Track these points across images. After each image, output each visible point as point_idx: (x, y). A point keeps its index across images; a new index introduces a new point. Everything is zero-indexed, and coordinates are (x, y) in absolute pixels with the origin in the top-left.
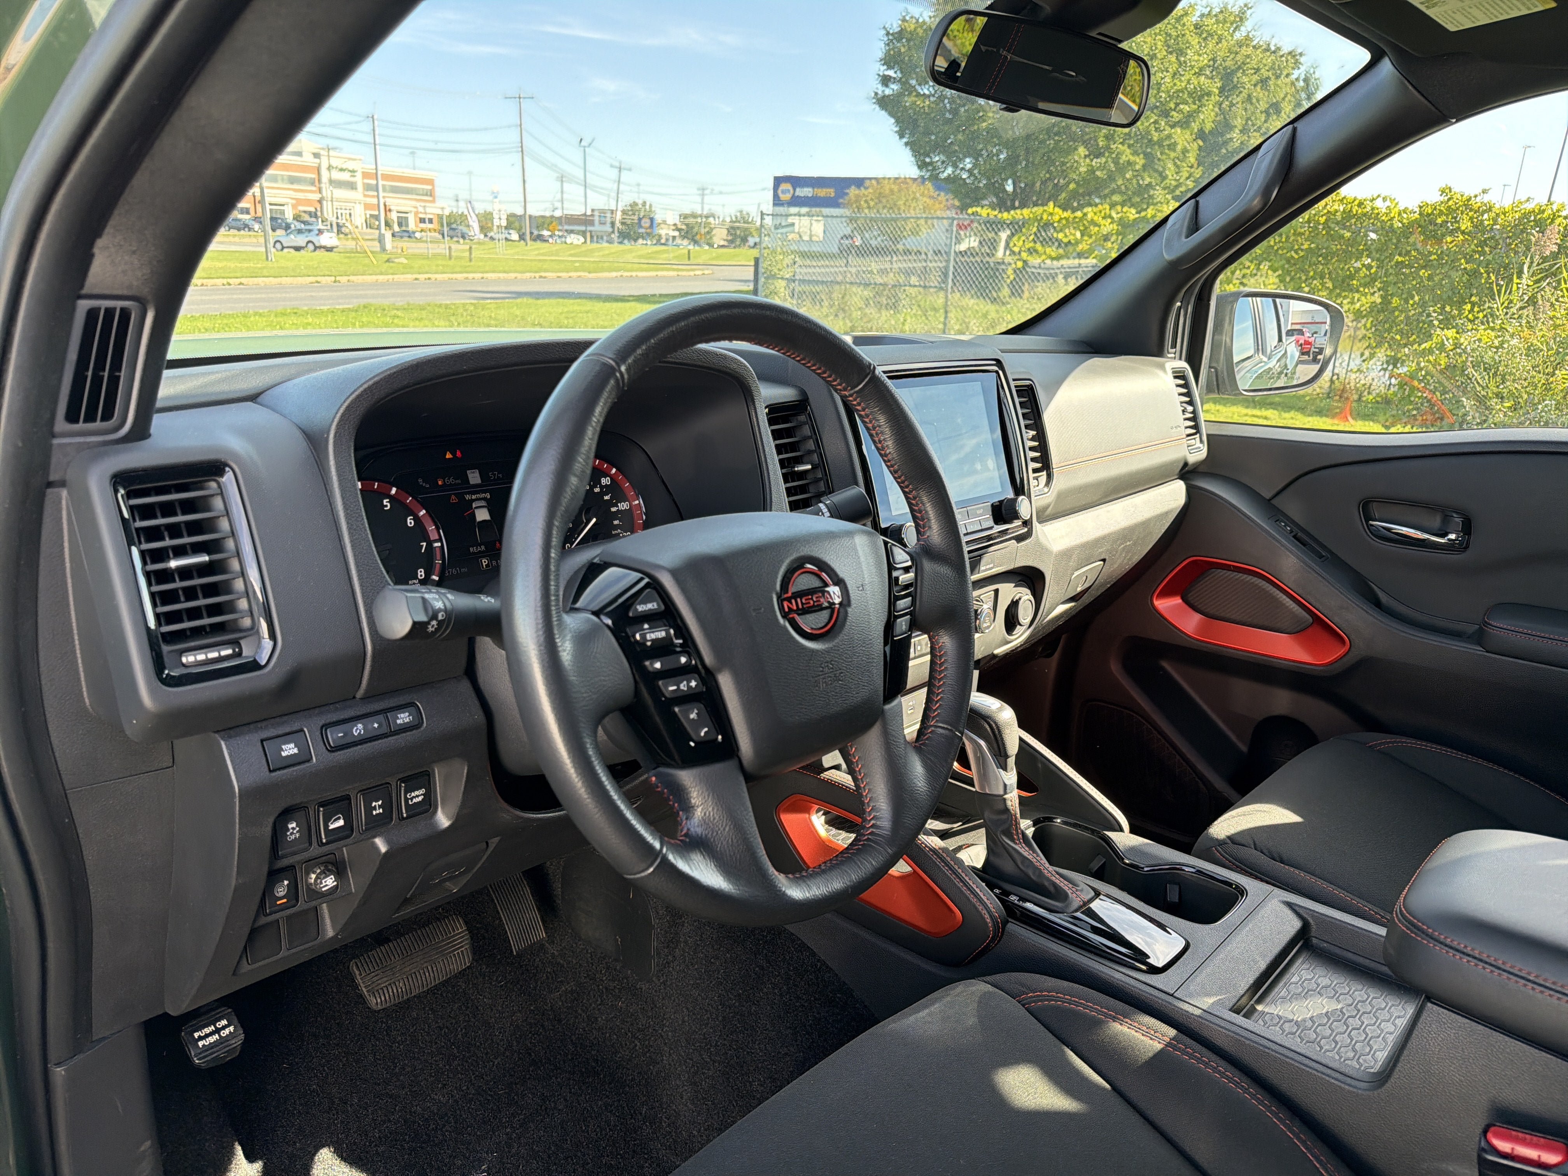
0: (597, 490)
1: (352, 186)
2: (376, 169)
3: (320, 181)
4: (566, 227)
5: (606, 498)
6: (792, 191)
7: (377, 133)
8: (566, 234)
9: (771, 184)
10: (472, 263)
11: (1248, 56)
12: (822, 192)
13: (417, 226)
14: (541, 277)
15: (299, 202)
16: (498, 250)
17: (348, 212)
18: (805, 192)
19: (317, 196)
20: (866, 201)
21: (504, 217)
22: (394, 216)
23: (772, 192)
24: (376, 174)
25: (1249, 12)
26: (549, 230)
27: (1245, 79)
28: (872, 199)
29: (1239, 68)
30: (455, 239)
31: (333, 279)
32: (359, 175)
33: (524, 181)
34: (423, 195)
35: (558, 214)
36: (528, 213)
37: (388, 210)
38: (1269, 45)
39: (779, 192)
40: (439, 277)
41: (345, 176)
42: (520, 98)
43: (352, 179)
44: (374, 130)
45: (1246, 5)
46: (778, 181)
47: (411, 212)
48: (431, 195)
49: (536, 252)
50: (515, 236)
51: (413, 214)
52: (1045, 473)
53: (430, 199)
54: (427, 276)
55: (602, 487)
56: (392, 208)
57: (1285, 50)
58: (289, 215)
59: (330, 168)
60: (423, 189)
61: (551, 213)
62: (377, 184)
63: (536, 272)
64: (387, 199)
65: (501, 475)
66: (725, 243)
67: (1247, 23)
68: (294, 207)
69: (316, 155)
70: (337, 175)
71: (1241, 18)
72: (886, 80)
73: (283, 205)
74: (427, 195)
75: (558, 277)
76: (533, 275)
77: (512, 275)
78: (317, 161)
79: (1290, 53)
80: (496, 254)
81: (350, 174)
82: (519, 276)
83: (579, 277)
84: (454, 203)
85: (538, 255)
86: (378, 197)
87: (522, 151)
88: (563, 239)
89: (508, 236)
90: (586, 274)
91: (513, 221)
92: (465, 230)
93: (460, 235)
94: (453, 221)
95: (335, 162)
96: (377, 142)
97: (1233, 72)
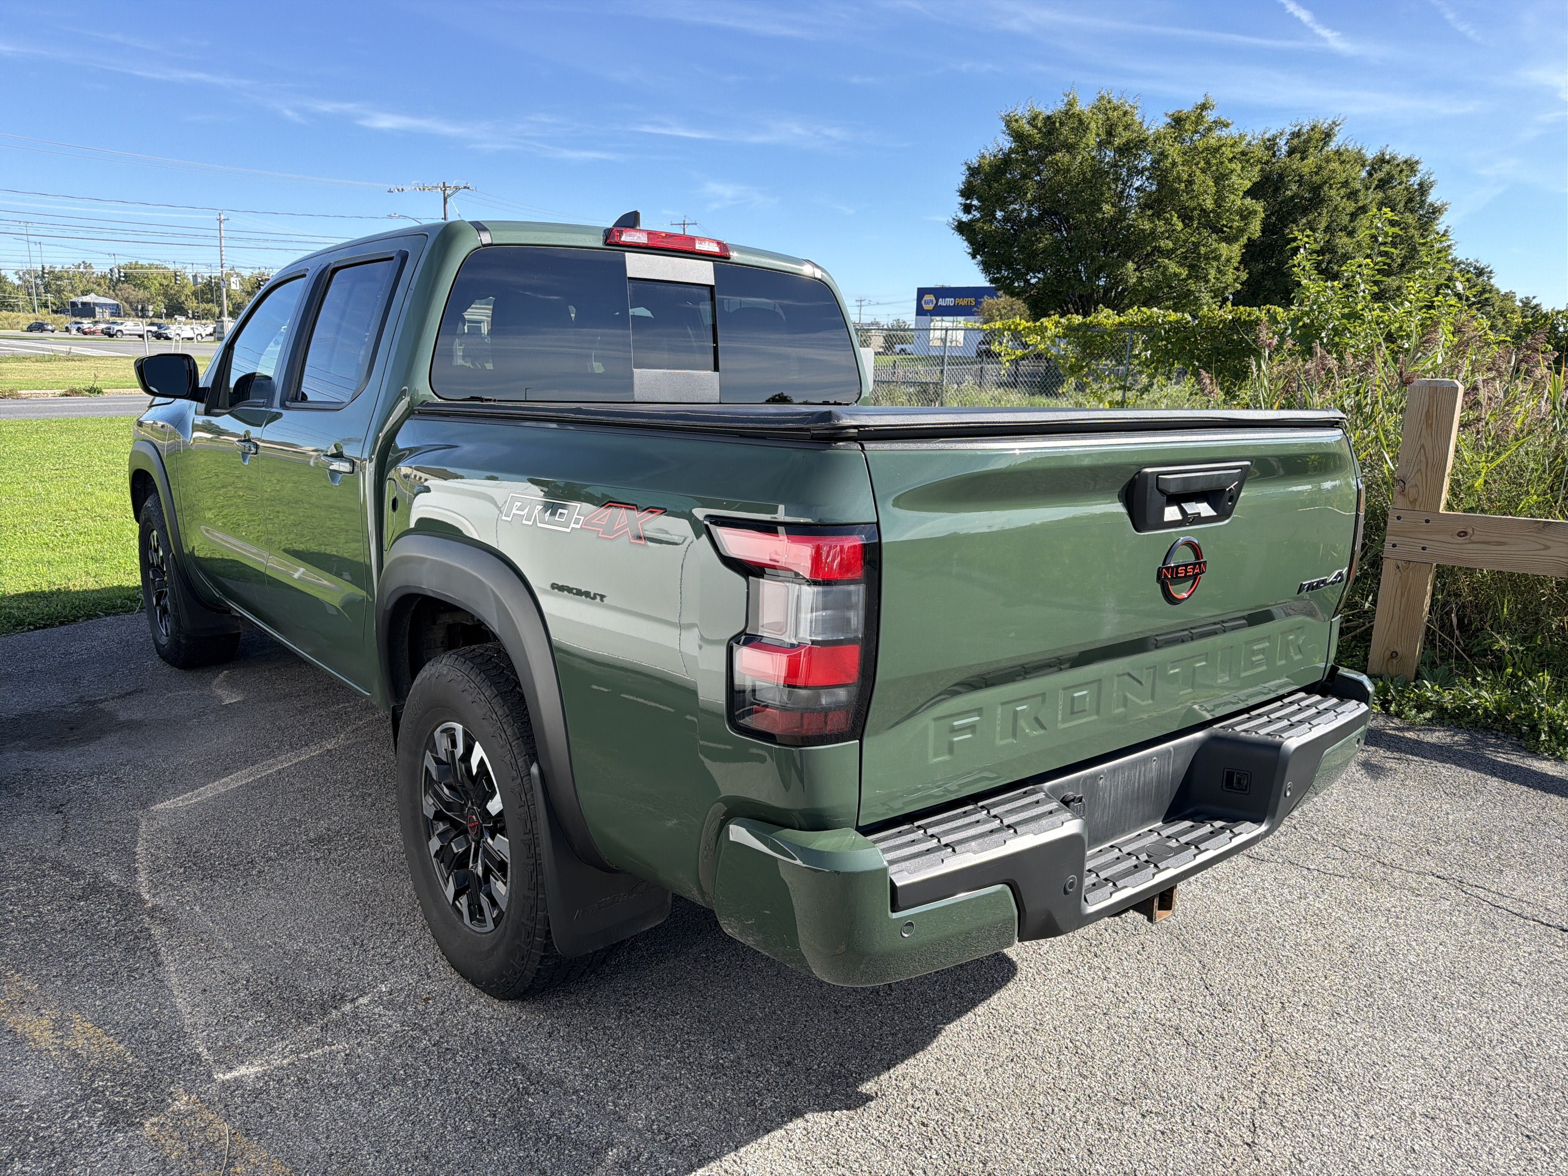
6: (935, 302)
9: (915, 296)
11: (1334, 171)
12: (963, 302)
18: (949, 301)
20: (998, 310)
23: (915, 303)
25: (1337, 128)
27: (1333, 193)
28: (1004, 308)
29: (1325, 183)
38: (1383, 154)
39: (923, 302)
45: (1334, 123)
46: (922, 292)
57: (1401, 158)
66: (881, 350)
67: (1335, 139)
71: (1328, 136)
72: (967, 209)
79: (1406, 162)
97: (1320, 187)
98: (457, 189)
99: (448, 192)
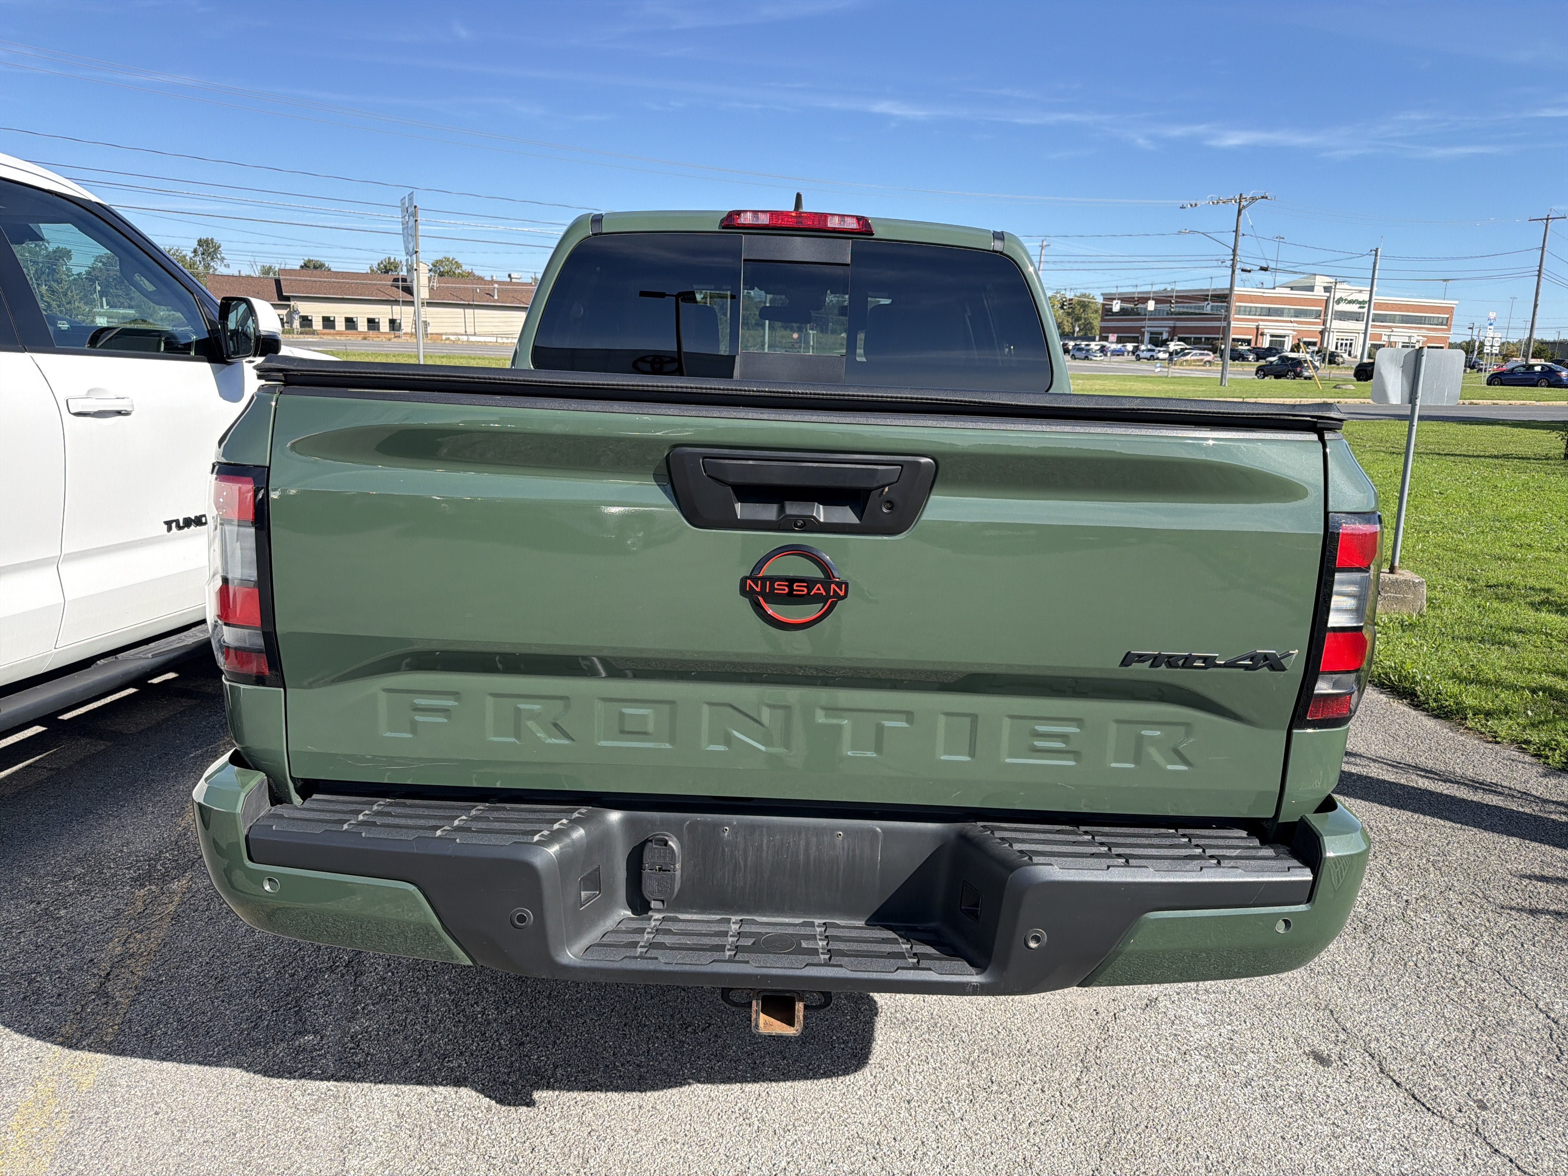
1: (1358, 317)
2: (1372, 299)
3: (1326, 313)
15: (1301, 333)
17: (1348, 342)
19: (1320, 328)
21: (1499, 344)
24: (1370, 303)
33: (1536, 306)
34: (1437, 324)
41: (1351, 308)
42: (1547, 219)
43: (1361, 310)
48: (1446, 324)
53: (1445, 327)
58: (1288, 346)
59: (1339, 300)
60: (1438, 318)
68: (1295, 338)
69: (1328, 289)
70: (1344, 307)
73: (1284, 337)
74: (1441, 324)
78: (1327, 294)
81: (1358, 305)
87: (1539, 276)
95: (1343, 295)
96: (1375, 276)
98: (1253, 199)
99: (1244, 203)
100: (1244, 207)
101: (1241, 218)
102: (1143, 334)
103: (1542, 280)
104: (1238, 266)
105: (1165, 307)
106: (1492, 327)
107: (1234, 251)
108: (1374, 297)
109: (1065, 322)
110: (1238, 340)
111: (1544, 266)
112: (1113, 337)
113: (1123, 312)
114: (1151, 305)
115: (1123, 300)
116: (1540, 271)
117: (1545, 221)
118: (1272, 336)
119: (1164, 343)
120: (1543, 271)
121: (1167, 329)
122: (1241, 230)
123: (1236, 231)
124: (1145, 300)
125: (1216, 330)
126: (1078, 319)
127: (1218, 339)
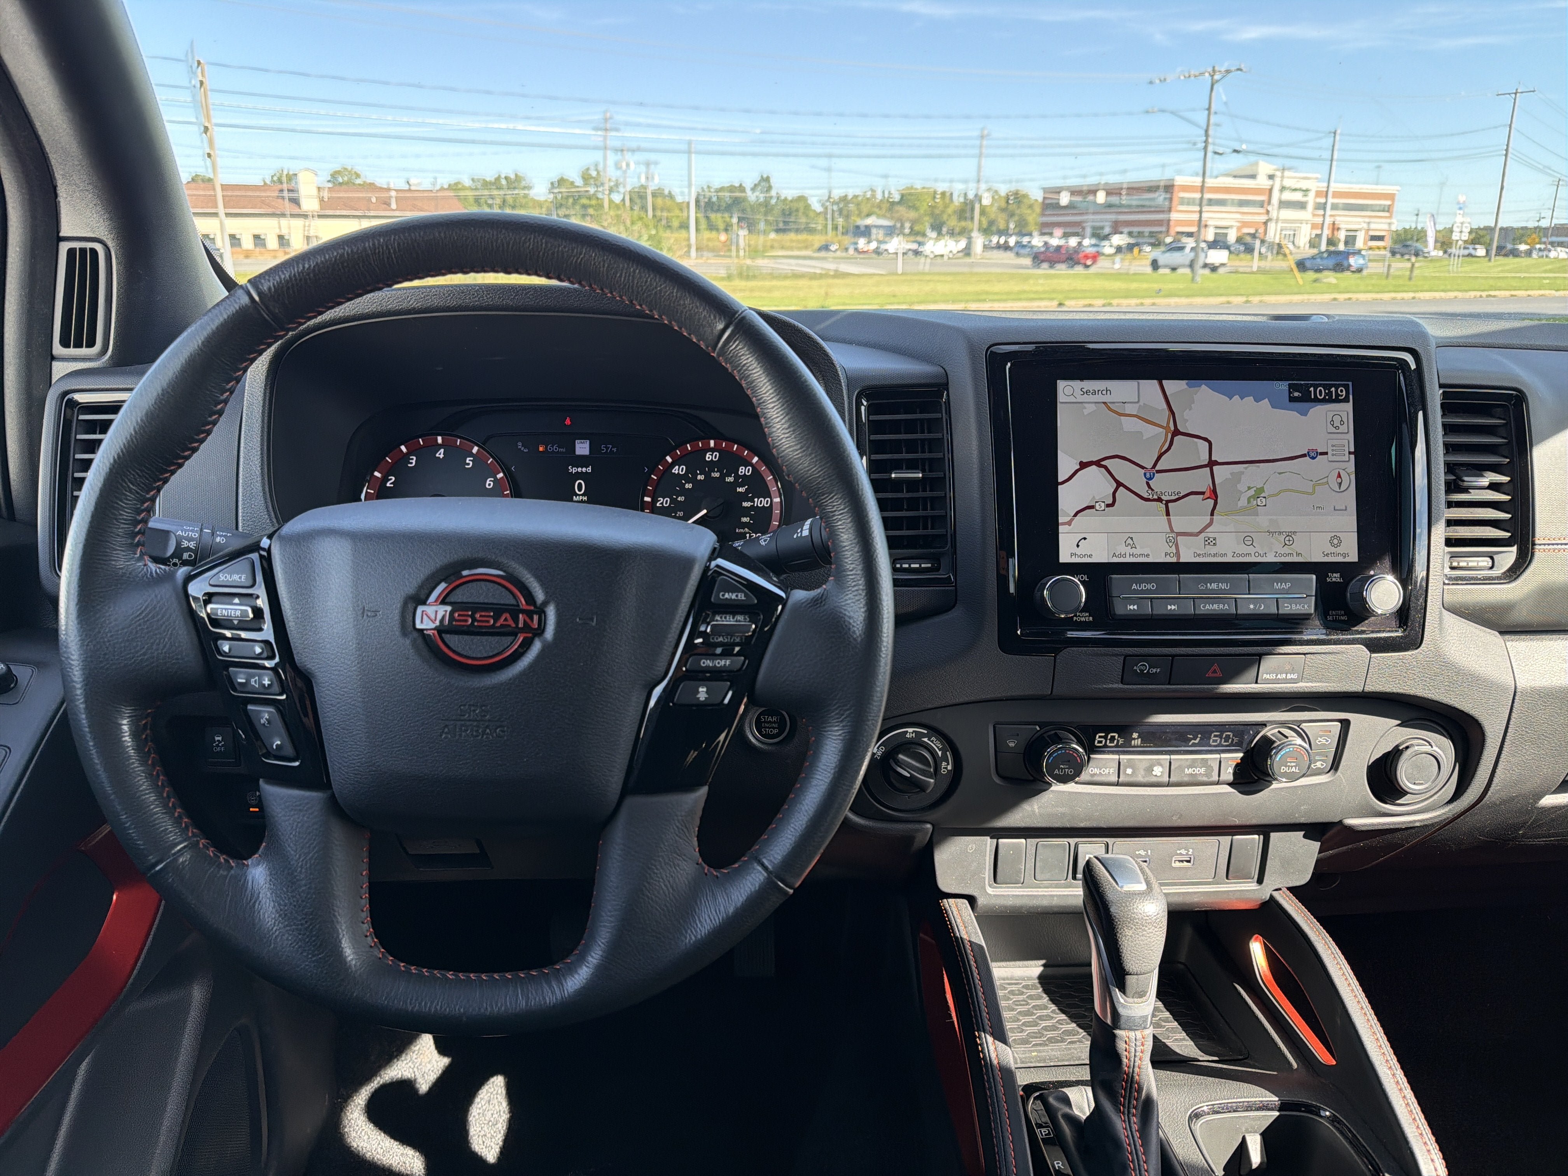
0: (730, 479)
1: (1302, 206)
2: (1328, 187)
3: (1269, 203)
4: (1554, 239)
5: (740, 490)
7: (1336, 147)
8: (1549, 247)
10: (1412, 283)
13: (1365, 243)
14: (1490, 296)
15: (1245, 224)
16: (1451, 268)
17: (1292, 233)
19: (1264, 218)
21: (1466, 230)
22: (1342, 235)
24: (1327, 192)
26: (1527, 244)
30: (1407, 257)
31: (1244, 299)
32: (1312, 195)
33: (1502, 188)
34: (1379, 211)
35: (1545, 223)
36: (1499, 225)
37: (1335, 228)
40: (1362, 297)
41: (1297, 197)
42: (1516, 94)
43: (1304, 199)
44: (1333, 146)
47: (1360, 230)
48: (1388, 211)
49: (1500, 269)
50: (1481, 251)
51: (1363, 232)
52: (1514, 549)
53: (1387, 214)
54: (1347, 296)
55: (737, 477)
56: (1342, 226)
58: (1232, 237)
59: (1283, 189)
60: (1380, 205)
61: (1536, 224)
62: (1325, 203)
63: (1483, 291)
64: (1338, 218)
65: (615, 450)
68: (1239, 229)
69: (1271, 177)
70: (1287, 196)
73: (1228, 228)
74: (1383, 211)
75: (1512, 296)
76: (1478, 294)
77: (1452, 295)
78: (1271, 182)
80: (1449, 272)
81: (1302, 194)
82: (1460, 295)
83: (1542, 295)
84: (1415, 218)
85: (1502, 271)
86: (1324, 216)
87: (1506, 155)
88: (1545, 253)
89: (1473, 252)
90: (1553, 292)
91: (1478, 237)
92: (1419, 245)
93: (1413, 252)
94: (1409, 236)
95: (1287, 183)
96: (1335, 157)
98: (1228, 72)
99: (1217, 77)
100: (1217, 81)
101: (1214, 94)
102: (1084, 228)
103: (1509, 159)
104: (1210, 148)
105: (1114, 199)
106: (1461, 212)
107: (1207, 131)
108: (1332, 184)
109: (999, 220)
110: (1183, 233)
111: (1511, 145)
112: (1058, 232)
113: (1071, 206)
114: (1101, 197)
115: (1074, 192)
116: (1507, 150)
117: (1513, 96)
118: (1217, 227)
119: (1106, 237)
120: (1510, 150)
121: (1107, 224)
122: (1214, 108)
123: (1209, 109)
124: (1094, 192)
125: (1159, 223)
126: (1012, 215)
127: (1161, 232)
